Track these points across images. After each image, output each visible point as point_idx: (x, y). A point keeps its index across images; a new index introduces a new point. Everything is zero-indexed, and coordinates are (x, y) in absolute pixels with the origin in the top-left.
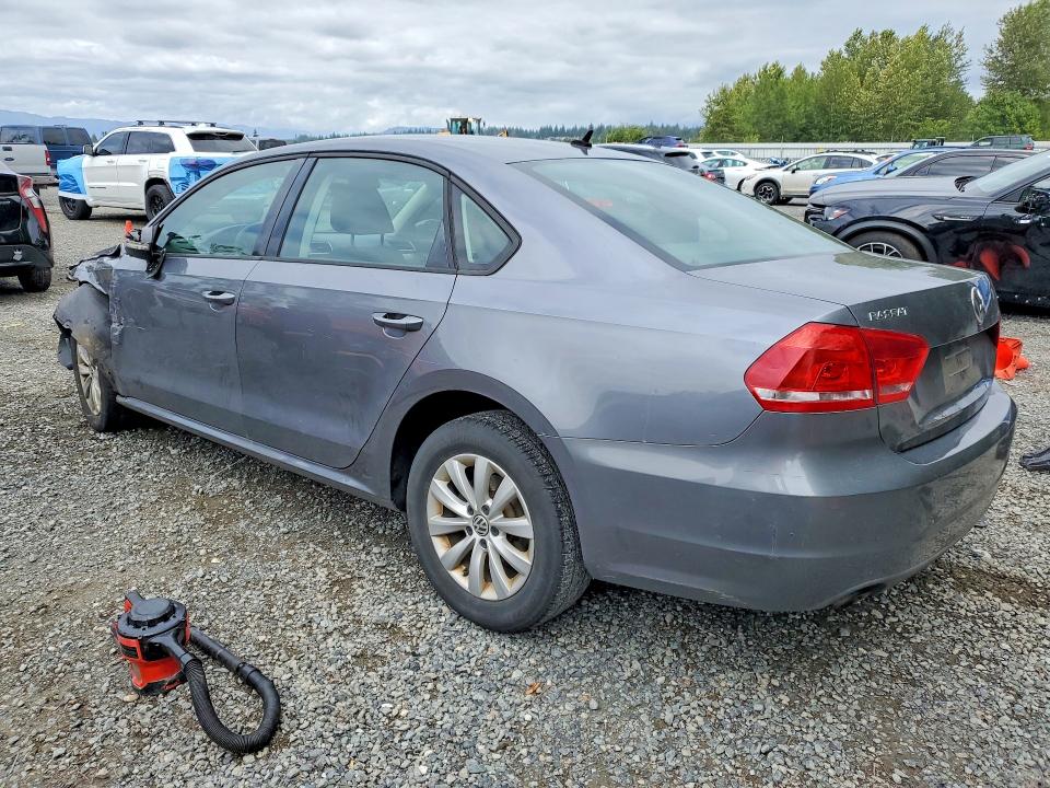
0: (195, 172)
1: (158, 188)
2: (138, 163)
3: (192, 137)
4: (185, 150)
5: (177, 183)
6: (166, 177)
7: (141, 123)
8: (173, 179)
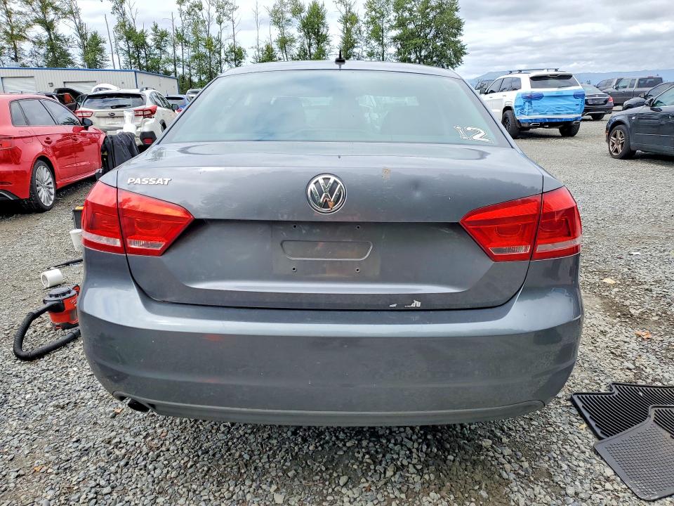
0: (529, 102)
1: (508, 112)
2: (502, 97)
3: (533, 79)
4: (527, 87)
5: (518, 109)
6: (513, 106)
7: (511, 72)
8: (516, 107)
